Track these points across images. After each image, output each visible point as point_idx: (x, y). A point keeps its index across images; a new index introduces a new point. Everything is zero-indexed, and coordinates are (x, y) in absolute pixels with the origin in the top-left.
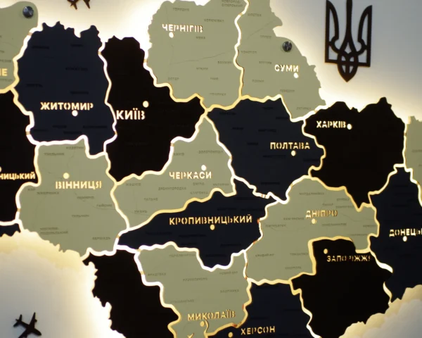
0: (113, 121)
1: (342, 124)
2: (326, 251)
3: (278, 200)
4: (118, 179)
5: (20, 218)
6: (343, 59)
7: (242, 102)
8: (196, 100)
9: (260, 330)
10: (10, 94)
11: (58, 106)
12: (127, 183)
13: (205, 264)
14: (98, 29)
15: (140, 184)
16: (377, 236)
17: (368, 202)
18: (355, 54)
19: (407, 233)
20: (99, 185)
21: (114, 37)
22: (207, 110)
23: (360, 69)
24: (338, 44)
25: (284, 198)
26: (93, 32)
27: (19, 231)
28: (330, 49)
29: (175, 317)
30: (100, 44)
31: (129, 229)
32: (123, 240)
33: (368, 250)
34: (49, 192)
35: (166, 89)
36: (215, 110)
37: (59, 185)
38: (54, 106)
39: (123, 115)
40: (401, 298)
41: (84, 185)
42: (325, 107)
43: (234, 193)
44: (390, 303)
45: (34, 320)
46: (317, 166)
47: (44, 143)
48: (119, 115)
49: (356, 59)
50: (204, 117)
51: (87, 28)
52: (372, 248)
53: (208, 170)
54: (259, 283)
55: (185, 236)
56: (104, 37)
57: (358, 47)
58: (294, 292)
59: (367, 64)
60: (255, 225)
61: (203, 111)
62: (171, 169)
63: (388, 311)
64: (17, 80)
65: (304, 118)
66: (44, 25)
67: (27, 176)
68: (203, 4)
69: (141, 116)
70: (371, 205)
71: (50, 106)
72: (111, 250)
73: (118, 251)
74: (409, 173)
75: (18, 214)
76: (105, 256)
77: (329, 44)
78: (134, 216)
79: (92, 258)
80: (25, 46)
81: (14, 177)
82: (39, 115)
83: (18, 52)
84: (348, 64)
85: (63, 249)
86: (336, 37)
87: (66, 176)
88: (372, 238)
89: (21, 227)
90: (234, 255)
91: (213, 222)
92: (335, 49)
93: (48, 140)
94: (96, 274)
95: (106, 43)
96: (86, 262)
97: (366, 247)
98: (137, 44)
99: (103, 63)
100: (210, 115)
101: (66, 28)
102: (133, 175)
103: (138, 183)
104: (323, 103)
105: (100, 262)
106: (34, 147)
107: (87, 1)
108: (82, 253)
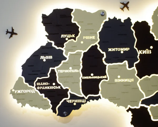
0: (138, 55)
4: (140, 78)
5: (101, 93)
10: (96, 46)
11: (115, 49)
12: (144, 79)
14: (131, 19)
15: (150, 80)
20: (132, 80)
21: (137, 21)
27: (101, 99)
30: (132, 24)
31: (145, 98)
32: (143, 102)
34: (112, 83)
37: (116, 81)
38: (114, 50)
39: (142, 52)
41: (126, 80)
47: (110, 64)
48: (139, 52)
51: (127, 18)
56: (133, 22)
64: (99, 40)
66: (109, 18)
67: (103, 77)
69: (150, 52)
71: (112, 50)
72: (138, 106)
73: (141, 107)
76: (135, 109)
78: (147, 92)
79: (130, 109)
80: (102, 27)
81: (98, 77)
82: (108, 53)
83: (99, 30)
85: (118, 105)
87: (119, 77)
89: (101, 97)
93: (111, 63)
94: (132, 116)
95: (134, 24)
96: (128, 111)
98: (147, 23)
99: (133, 32)
101: (118, 19)
102: (147, 76)
103: (149, 79)
105: (134, 111)
106: (106, 65)
107: (128, 8)
108: (126, 108)
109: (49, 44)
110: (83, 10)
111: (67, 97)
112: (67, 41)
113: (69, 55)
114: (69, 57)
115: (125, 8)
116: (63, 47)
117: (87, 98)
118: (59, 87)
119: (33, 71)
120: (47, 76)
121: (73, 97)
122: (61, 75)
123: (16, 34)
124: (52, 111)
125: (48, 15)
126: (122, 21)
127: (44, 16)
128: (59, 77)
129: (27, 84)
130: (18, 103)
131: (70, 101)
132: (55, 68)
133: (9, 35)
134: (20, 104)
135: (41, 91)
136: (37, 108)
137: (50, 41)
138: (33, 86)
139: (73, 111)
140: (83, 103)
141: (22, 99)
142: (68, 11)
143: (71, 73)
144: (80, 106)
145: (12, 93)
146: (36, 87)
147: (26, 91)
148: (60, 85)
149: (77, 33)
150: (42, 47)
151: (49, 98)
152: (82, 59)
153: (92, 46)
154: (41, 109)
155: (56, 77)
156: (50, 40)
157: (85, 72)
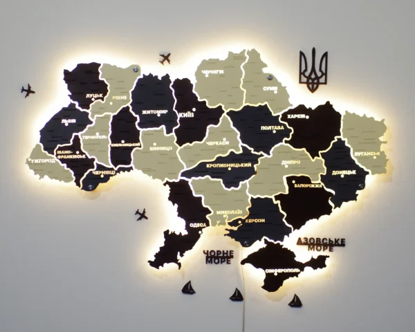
0: (177, 118)
1: (303, 116)
2: (294, 182)
3: (266, 155)
4: (180, 146)
5: (133, 164)
6: (310, 81)
7: (245, 107)
8: (220, 107)
9: (256, 221)
10: (128, 108)
11: (151, 112)
12: (185, 148)
13: (226, 187)
14: (170, 75)
16: (325, 174)
17: (319, 156)
18: (318, 78)
19: (343, 173)
20: (171, 148)
21: (178, 79)
22: (226, 111)
23: (320, 86)
24: (307, 74)
25: (269, 154)
26: (167, 77)
27: (133, 170)
28: (302, 76)
29: (210, 212)
30: (171, 82)
31: (186, 169)
32: (183, 174)
33: (319, 181)
34: (147, 152)
35: (204, 102)
36: (230, 111)
37: (151, 149)
38: (149, 112)
39: (183, 115)
40: (339, 207)
41: (163, 148)
42: (293, 108)
43: (241, 152)
44: (333, 210)
45: (144, 212)
46: (288, 137)
47: (144, 129)
48: (180, 115)
49: (318, 81)
50: (224, 115)
51: (165, 75)
52: (322, 180)
53: (227, 140)
54: (255, 197)
55: (215, 173)
56: (173, 79)
57: (319, 74)
58: (275, 202)
59: (325, 83)
60: (253, 168)
61: (223, 112)
62: (207, 140)
63: (331, 214)
64: (131, 101)
65: (280, 114)
66: (144, 75)
67: (136, 145)
68: (224, 60)
69: (192, 116)
70: (321, 158)
71: (146, 112)
72: (177, 179)
73: (180, 180)
74: (344, 141)
75: (132, 162)
76: (174, 182)
77: (302, 74)
78: (189, 163)
79: (168, 183)
80: (135, 85)
81: (130, 145)
82: (142, 117)
83: (131, 88)
84: (313, 83)
85: (154, 178)
86: (306, 70)
87: (155, 144)
88: (321, 175)
89: (134, 168)
90: (241, 183)
91: (230, 166)
92: (305, 76)
93: (146, 128)
94: (170, 190)
95: (174, 82)
96: (165, 185)
97: (318, 180)
98: (189, 81)
99: (172, 91)
100: (228, 114)
101: (154, 76)
102: (188, 144)
103: (190, 148)
104: (292, 105)
105: (172, 185)
106: (139, 131)
107: (169, 61)
108: (163, 180)
109: (72, 106)
110: (112, 64)
111: (93, 168)
112: (93, 102)
113: (95, 118)
114: (96, 121)
115: (166, 62)
116: (88, 108)
117: (116, 169)
118: (84, 157)
119: (53, 137)
120: (69, 143)
121: (100, 168)
122: (87, 143)
123: (33, 92)
124: (75, 184)
125: (70, 70)
126: (160, 78)
127: (66, 72)
128: (84, 144)
129: (46, 152)
130: (35, 174)
131: (97, 173)
132: (79, 134)
133: (25, 93)
134: (38, 176)
135: (63, 161)
136: (58, 181)
137: (73, 102)
138: (53, 154)
139: (100, 184)
140: (112, 175)
141: (40, 170)
142: (96, 66)
143: (98, 140)
144: (109, 179)
145: (29, 163)
146: (57, 155)
147: (45, 161)
148: (84, 154)
149: (105, 92)
150: (64, 109)
151: (71, 169)
152: (112, 124)
153: (123, 108)
154: (63, 182)
155: (80, 144)
156: (74, 100)
157: (115, 138)
